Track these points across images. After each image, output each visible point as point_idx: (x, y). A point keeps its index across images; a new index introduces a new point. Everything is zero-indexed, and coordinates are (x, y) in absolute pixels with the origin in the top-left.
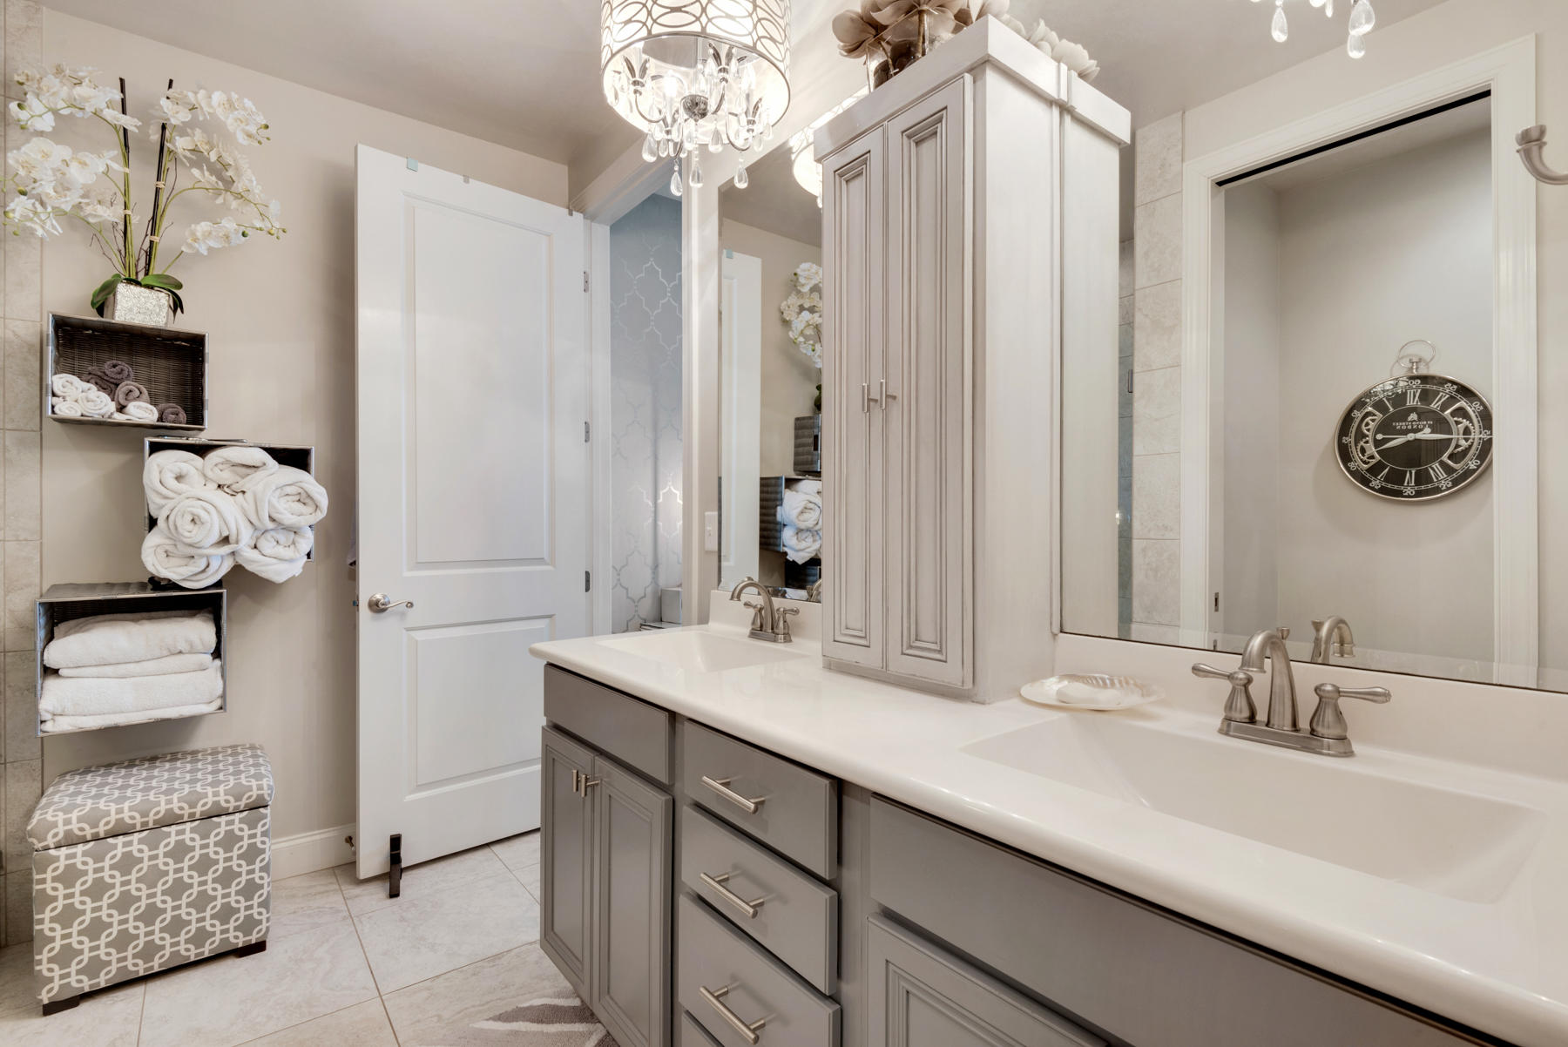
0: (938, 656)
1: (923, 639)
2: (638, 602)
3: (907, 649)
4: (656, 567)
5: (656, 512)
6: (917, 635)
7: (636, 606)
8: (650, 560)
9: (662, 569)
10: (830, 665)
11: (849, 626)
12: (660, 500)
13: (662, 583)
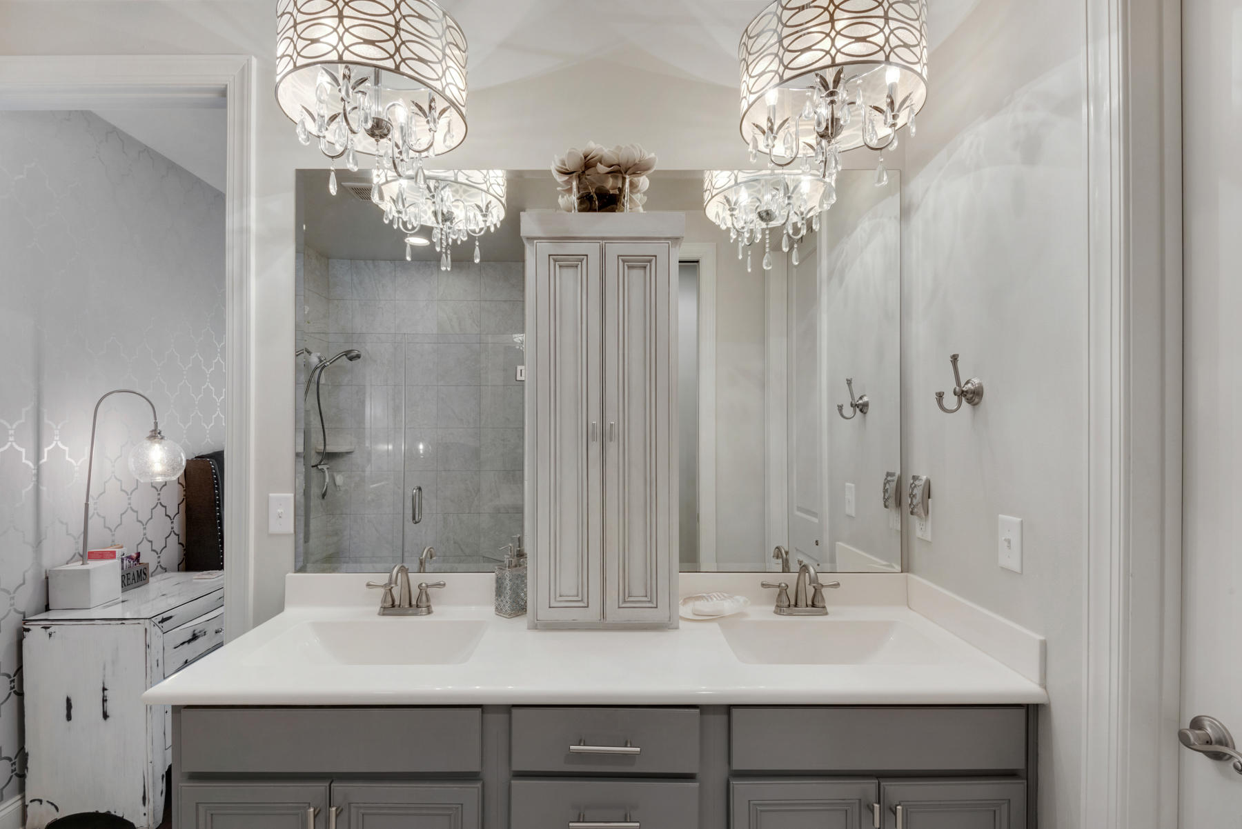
0: (650, 605)
1: (633, 595)
2: (15, 592)
3: (623, 603)
4: (38, 544)
5: (38, 475)
6: (629, 593)
7: (13, 598)
8: (30, 537)
9: (46, 544)
10: (536, 625)
11: (562, 594)
12: (44, 460)
13: (47, 562)
